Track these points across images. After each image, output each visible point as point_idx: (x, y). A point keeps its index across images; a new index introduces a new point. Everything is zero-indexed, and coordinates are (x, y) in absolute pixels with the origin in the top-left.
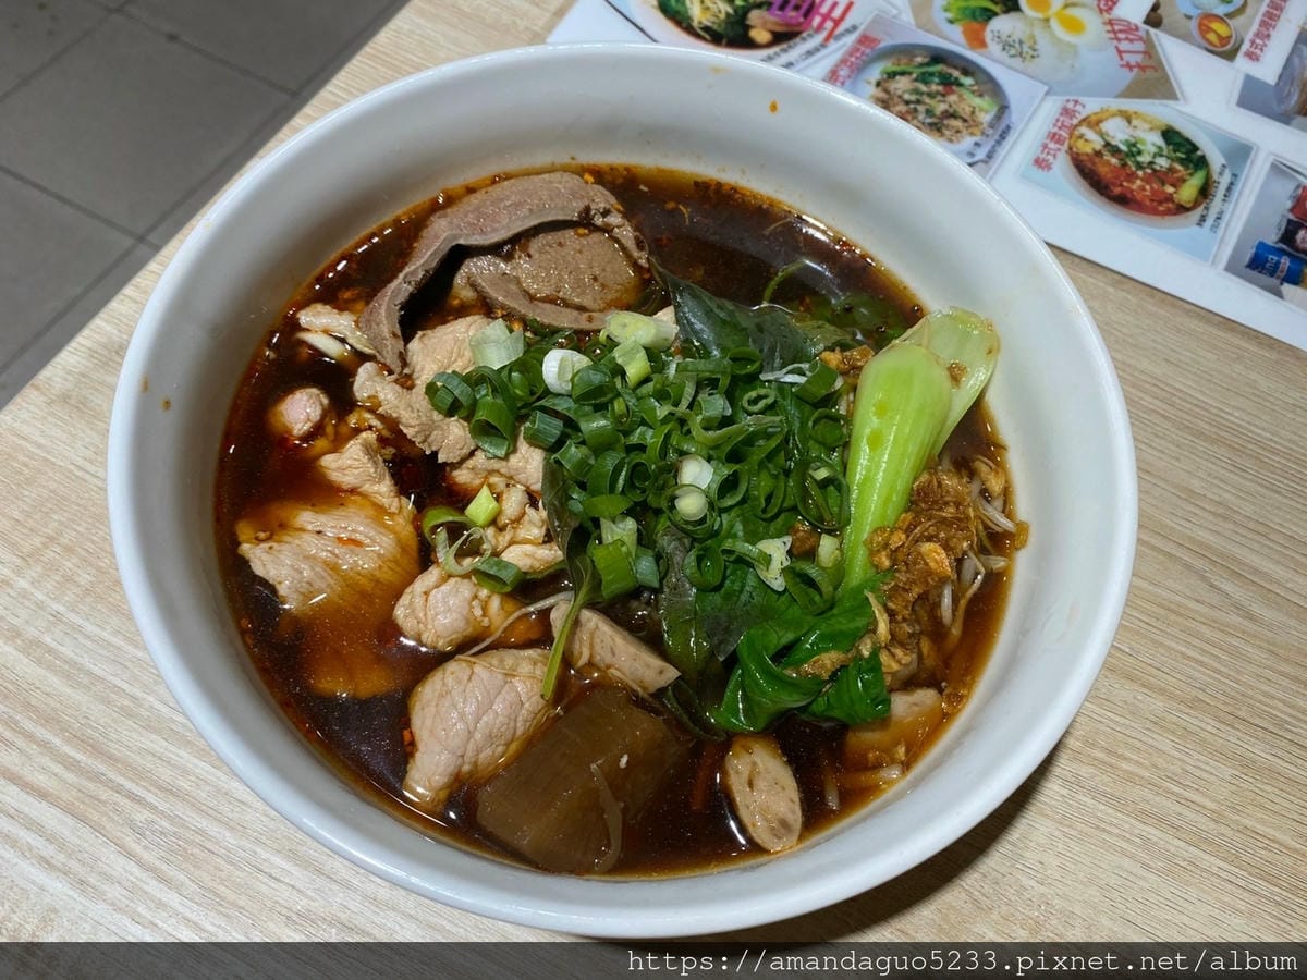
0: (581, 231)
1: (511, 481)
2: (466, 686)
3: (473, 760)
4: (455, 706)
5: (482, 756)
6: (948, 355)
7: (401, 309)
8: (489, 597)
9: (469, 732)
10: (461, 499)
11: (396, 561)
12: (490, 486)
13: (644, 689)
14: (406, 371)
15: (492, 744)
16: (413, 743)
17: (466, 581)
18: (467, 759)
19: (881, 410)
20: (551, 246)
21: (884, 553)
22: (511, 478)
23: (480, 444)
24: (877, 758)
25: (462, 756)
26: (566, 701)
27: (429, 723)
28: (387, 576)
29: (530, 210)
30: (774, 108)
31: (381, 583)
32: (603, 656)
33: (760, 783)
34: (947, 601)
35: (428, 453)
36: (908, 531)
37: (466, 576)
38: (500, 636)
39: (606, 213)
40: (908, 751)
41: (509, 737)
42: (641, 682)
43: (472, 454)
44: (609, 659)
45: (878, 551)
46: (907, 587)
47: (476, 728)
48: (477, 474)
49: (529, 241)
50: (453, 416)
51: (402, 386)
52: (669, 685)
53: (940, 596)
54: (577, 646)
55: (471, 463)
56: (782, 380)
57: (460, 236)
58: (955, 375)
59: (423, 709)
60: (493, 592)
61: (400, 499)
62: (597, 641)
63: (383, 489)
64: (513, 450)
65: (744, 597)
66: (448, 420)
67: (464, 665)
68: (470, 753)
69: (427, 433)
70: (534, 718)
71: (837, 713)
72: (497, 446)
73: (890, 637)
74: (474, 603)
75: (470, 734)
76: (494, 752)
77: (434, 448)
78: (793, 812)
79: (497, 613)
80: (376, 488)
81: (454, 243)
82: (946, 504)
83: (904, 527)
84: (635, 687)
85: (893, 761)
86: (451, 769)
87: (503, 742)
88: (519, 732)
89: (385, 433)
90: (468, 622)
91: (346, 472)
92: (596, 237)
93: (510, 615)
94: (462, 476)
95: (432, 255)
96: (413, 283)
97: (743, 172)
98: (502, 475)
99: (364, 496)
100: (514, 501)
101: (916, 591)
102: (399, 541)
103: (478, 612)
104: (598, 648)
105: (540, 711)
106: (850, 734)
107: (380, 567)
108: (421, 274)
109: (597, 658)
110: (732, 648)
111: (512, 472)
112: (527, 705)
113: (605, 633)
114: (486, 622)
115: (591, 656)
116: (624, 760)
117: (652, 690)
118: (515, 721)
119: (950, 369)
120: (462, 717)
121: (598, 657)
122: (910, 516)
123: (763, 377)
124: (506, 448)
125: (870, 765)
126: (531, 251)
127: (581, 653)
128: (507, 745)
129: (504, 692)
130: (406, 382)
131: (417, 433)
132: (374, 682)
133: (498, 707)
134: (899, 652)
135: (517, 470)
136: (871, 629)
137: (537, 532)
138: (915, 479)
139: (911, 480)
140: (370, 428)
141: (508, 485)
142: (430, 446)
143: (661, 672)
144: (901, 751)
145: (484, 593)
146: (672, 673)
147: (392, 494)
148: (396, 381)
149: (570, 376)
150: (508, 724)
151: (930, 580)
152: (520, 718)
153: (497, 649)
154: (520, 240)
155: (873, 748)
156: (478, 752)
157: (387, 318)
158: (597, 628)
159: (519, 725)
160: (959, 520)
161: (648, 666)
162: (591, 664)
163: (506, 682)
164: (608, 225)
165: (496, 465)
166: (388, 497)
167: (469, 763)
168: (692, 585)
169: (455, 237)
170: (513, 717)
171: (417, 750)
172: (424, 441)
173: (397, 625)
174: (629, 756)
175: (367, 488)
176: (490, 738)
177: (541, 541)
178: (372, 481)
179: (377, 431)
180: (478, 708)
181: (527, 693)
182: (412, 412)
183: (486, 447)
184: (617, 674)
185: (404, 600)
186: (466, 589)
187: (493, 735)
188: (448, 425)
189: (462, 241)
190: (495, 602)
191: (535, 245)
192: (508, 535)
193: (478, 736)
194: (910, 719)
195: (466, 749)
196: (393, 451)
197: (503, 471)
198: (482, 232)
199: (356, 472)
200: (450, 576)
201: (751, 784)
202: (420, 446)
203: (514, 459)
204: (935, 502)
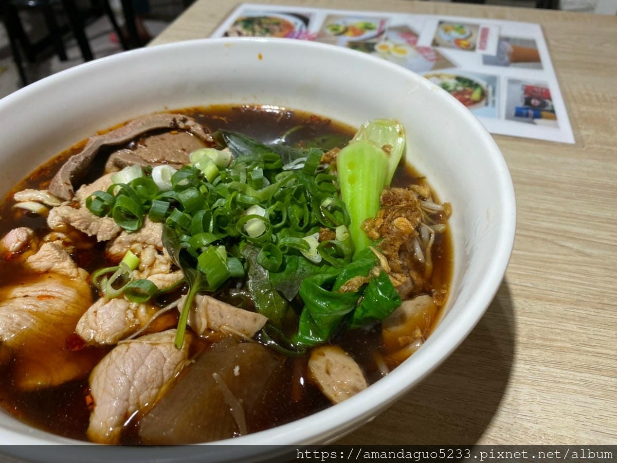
0: (174, 132)
1: (144, 244)
2: (124, 355)
3: (136, 401)
4: (118, 368)
5: (141, 397)
6: (381, 142)
7: (71, 174)
8: (138, 307)
9: (130, 382)
10: (116, 261)
11: (77, 303)
12: (133, 251)
13: (247, 335)
14: (74, 199)
15: (147, 388)
16: (93, 404)
17: (121, 300)
18: (131, 402)
19: (351, 165)
20: (158, 141)
21: (374, 230)
22: (144, 243)
23: (122, 226)
24: (404, 340)
25: (127, 400)
26: (196, 356)
27: (102, 385)
28: (71, 311)
29: (143, 124)
30: (260, 57)
31: (67, 316)
32: (216, 321)
33: (334, 370)
34: (418, 250)
35: (90, 235)
36: (384, 218)
37: (120, 297)
38: (148, 328)
39: (184, 121)
40: (422, 332)
41: (158, 382)
42: (244, 330)
43: (119, 234)
44: (219, 321)
45: (370, 230)
46: (392, 243)
47: (134, 379)
48: (123, 245)
49: (144, 140)
50: (104, 216)
51: (73, 206)
52: (263, 328)
53: (413, 247)
54: (198, 320)
55: (118, 239)
56: (295, 168)
57: (104, 140)
58: (387, 149)
59: (98, 378)
60: (140, 303)
61: (77, 271)
62: (210, 312)
63: (67, 266)
64: (142, 226)
65: (299, 271)
66: (101, 219)
67: (123, 345)
68: (132, 398)
69: (87, 223)
70: (175, 369)
71: (371, 313)
72: (131, 226)
73: (390, 269)
74: (128, 312)
75: (130, 383)
76: (150, 394)
77: (94, 233)
78: (360, 381)
79: (145, 315)
80: (61, 265)
81: (101, 144)
82: (401, 200)
83: (382, 217)
84: (239, 334)
85: (415, 339)
86: (120, 410)
87: (155, 386)
88: (166, 377)
89: (68, 240)
90: (125, 324)
91: (41, 260)
92: (181, 134)
93: (152, 315)
94: (115, 249)
95: (88, 149)
96: (78, 163)
97: (255, 97)
98: (138, 242)
99: (55, 272)
100: (148, 255)
101: (398, 244)
102: (78, 292)
103: (131, 316)
104: (211, 316)
105: (179, 363)
106: (384, 331)
107: (66, 307)
108: (82, 158)
109: (212, 325)
110: (296, 293)
111: (145, 239)
112: (168, 360)
113: (213, 304)
114: (137, 321)
115: (208, 323)
116: (237, 370)
117: (252, 335)
118: (162, 370)
119: (384, 148)
120: (124, 374)
121: (213, 323)
122: (383, 211)
123: (284, 168)
124: (137, 224)
125: (401, 345)
126: (147, 144)
127: (201, 323)
128: (159, 387)
129: (151, 353)
130: (75, 205)
131: (81, 223)
132: (64, 373)
133: (149, 362)
134: (398, 276)
135: (146, 236)
136: (377, 263)
137: (165, 268)
138: (380, 195)
139: (378, 195)
140: (59, 239)
141: (143, 248)
142: (91, 232)
143: (255, 320)
144: (418, 333)
145: (134, 305)
146: (262, 320)
147: (72, 267)
148: (68, 205)
149: (170, 179)
150: (157, 372)
151: (404, 238)
152: (165, 368)
153: (146, 335)
154: (140, 138)
155: (401, 335)
156: (138, 395)
157: (62, 177)
158: (208, 303)
159: (165, 373)
160: (410, 206)
161: (246, 317)
162: (209, 329)
163: (152, 349)
164: (187, 126)
165: (134, 237)
166: (69, 268)
167: (133, 405)
168: (265, 268)
169: (101, 141)
170: (159, 367)
171: (96, 405)
172: (86, 228)
173: (79, 336)
174: (240, 367)
175: (57, 266)
176: (145, 384)
177: (168, 271)
178: (58, 260)
179: (63, 239)
180: (134, 365)
181: (168, 352)
182: (79, 217)
183: (126, 227)
184: (227, 328)
185: (82, 319)
186: (121, 304)
187: (147, 381)
188: (102, 220)
189: (106, 142)
190: (142, 310)
191: (148, 141)
192: (146, 273)
193: (136, 383)
194: (417, 314)
195: (129, 395)
196: (73, 247)
197: (139, 239)
198: (117, 137)
199: (48, 258)
200: (110, 300)
201: (328, 372)
202: (84, 231)
203: (144, 232)
204: (393, 201)
